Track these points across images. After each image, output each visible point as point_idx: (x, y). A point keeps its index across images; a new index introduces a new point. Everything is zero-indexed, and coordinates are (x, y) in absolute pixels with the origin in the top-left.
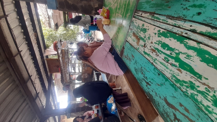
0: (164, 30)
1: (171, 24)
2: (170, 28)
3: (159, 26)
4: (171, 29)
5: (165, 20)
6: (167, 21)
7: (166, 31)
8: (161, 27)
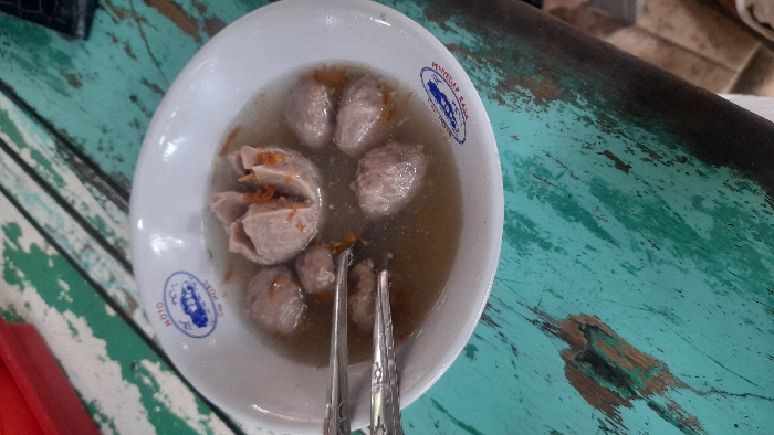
0: (40, 241)
1: (78, 207)
2: (71, 239)
3: (14, 192)
4: (78, 247)
5: (47, 164)
6: (60, 180)
7: (51, 251)
8: (27, 207)
